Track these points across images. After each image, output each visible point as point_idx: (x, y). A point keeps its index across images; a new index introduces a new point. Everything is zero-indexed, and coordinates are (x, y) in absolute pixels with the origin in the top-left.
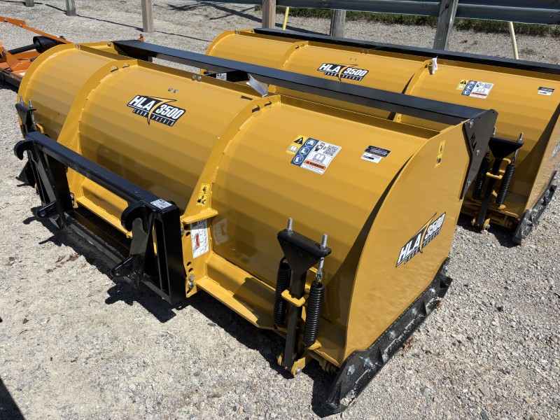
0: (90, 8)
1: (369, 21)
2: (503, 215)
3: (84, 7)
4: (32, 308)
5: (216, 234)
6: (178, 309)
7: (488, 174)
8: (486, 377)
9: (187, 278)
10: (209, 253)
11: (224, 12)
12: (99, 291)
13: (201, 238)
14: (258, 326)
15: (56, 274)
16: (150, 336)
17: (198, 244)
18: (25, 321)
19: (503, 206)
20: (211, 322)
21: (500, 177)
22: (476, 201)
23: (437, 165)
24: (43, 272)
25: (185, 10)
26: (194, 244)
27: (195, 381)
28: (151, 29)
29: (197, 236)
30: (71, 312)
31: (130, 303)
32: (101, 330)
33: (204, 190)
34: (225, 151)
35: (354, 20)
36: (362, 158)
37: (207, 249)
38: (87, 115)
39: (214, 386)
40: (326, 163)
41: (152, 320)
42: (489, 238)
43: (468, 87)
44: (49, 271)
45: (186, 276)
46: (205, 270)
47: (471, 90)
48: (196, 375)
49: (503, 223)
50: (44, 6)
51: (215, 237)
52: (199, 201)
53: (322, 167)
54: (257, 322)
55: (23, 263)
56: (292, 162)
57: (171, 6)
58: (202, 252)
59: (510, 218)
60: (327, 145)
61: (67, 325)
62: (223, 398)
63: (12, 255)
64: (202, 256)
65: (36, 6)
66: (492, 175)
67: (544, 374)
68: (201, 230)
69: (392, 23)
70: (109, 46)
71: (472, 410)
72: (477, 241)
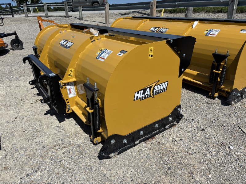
0: (89, 17)
1: (205, 12)
2: (224, 91)
3: (87, 17)
4: (20, 114)
5: (79, 89)
6: (67, 119)
7: (214, 71)
8: (180, 155)
9: (67, 105)
10: (76, 96)
11: (141, 14)
12: (44, 111)
13: (72, 90)
14: (85, 123)
15: (33, 105)
16: (53, 126)
17: (70, 92)
18: (16, 118)
19: (223, 87)
20: (77, 124)
21: (220, 72)
22: (211, 84)
23: (150, 58)
24: (29, 104)
25: (125, 15)
26: (68, 92)
27: (60, 142)
28: (108, 23)
29: (70, 89)
30: (32, 117)
31: (52, 115)
32: (38, 123)
33: (71, 71)
34: (79, 56)
35: (198, 13)
36: (117, 55)
37: (75, 95)
38: (50, 49)
39: (66, 145)
40: (106, 58)
41: (57, 122)
42: (218, 102)
43: (209, 32)
44: (32, 104)
45: (66, 104)
46: (75, 103)
47: (209, 33)
48: (62, 140)
49: (224, 95)
50: (72, 17)
51: (78, 91)
52: (69, 75)
53: (104, 59)
54: (85, 122)
55: (24, 101)
56: (96, 58)
57: (120, 14)
58: (73, 96)
59: (227, 92)
60: (109, 51)
61: (28, 120)
62: (67, 149)
63: (22, 98)
64: (73, 98)
65: (70, 18)
66: (216, 71)
67: (211, 157)
68: (71, 87)
69: (217, 13)
70: (68, 25)
71: (165, 165)
72: (210, 103)
